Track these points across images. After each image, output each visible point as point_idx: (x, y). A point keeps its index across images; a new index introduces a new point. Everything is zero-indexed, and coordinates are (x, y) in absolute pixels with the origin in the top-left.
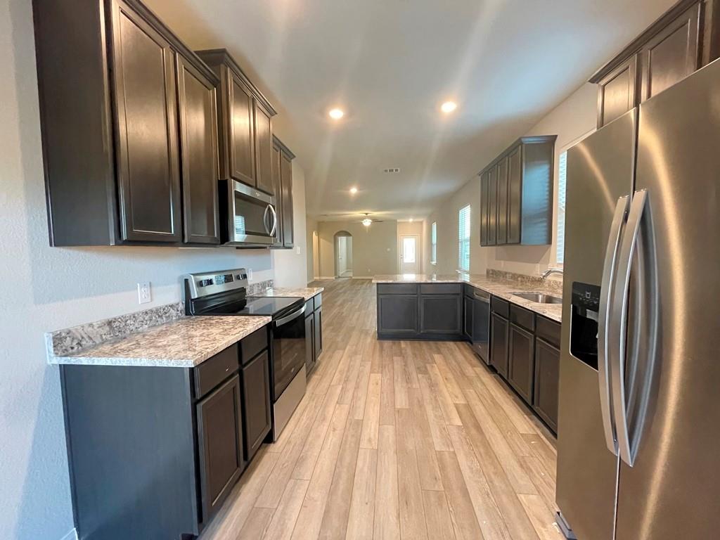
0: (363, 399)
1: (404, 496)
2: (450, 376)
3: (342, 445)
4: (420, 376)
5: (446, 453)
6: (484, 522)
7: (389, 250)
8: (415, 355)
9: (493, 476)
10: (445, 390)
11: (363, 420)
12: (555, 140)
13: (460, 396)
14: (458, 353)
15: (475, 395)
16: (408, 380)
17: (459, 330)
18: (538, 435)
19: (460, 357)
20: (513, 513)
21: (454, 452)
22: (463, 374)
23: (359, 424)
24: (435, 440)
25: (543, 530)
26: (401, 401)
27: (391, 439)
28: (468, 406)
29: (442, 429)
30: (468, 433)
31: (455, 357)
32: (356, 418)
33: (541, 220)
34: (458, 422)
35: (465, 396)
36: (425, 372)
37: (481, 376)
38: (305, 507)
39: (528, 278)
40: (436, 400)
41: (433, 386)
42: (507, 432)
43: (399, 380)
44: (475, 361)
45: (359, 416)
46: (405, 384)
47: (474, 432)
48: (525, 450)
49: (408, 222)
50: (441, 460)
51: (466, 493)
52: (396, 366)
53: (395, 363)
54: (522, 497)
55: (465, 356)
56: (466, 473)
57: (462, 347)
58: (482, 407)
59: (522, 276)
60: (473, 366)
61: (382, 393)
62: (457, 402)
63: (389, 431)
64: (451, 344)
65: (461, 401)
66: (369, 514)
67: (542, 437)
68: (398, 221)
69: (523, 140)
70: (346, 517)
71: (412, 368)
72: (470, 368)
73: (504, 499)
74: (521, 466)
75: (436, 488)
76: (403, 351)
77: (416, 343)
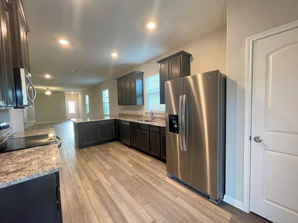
0: (92, 173)
1: (131, 192)
2: (119, 153)
3: (97, 192)
4: (109, 157)
5: (134, 175)
6: (154, 185)
7: (61, 107)
8: (101, 150)
9: (149, 175)
10: (121, 158)
11: (98, 180)
12: (143, 74)
13: (127, 158)
14: (117, 145)
15: (131, 156)
16: (105, 160)
17: (114, 137)
18: (153, 160)
19: (118, 146)
20: (159, 180)
21: (136, 174)
22: (123, 152)
23: (98, 182)
24: (128, 173)
25: (166, 179)
26: (108, 167)
27: (115, 180)
28: (131, 160)
29: (129, 170)
30: (136, 167)
31: (116, 147)
32: (95, 180)
33: (140, 97)
34: (132, 166)
35: (128, 158)
36: (110, 155)
37: (129, 150)
38: (99, 218)
39: (137, 115)
40: (120, 162)
41: (116, 159)
42: (146, 162)
43: (101, 161)
44: (124, 146)
45: (95, 179)
46: (105, 162)
47: (138, 166)
48: (152, 165)
49: (71, 94)
50: (134, 178)
51: (146, 182)
52: (96, 157)
53: (95, 156)
54: (158, 175)
55: (120, 146)
56: (143, 177)
57: (116, 143)
58: (135, 159)
59: (134, 115)
60: (124, 148)
61: (98, 168)
62: (127, 160)
63: (112, 178)
64: (112, 143)
65: (128, 160)
66: (125, 204)
67: (154, 160)
68: (65, 93)
69: (136, 72)
70: (118, 210)
71: (103, 156)
72: (124, 149)
73: (155, 178)
74: (154, 169)
75: (138, 185)
76: (95, 150)
77: (98, 146)
